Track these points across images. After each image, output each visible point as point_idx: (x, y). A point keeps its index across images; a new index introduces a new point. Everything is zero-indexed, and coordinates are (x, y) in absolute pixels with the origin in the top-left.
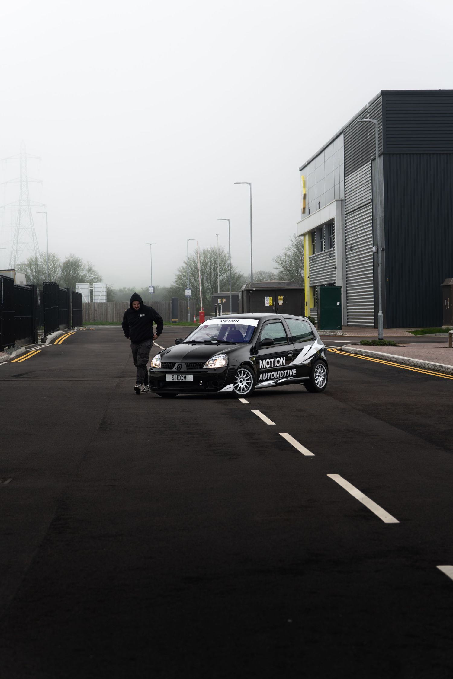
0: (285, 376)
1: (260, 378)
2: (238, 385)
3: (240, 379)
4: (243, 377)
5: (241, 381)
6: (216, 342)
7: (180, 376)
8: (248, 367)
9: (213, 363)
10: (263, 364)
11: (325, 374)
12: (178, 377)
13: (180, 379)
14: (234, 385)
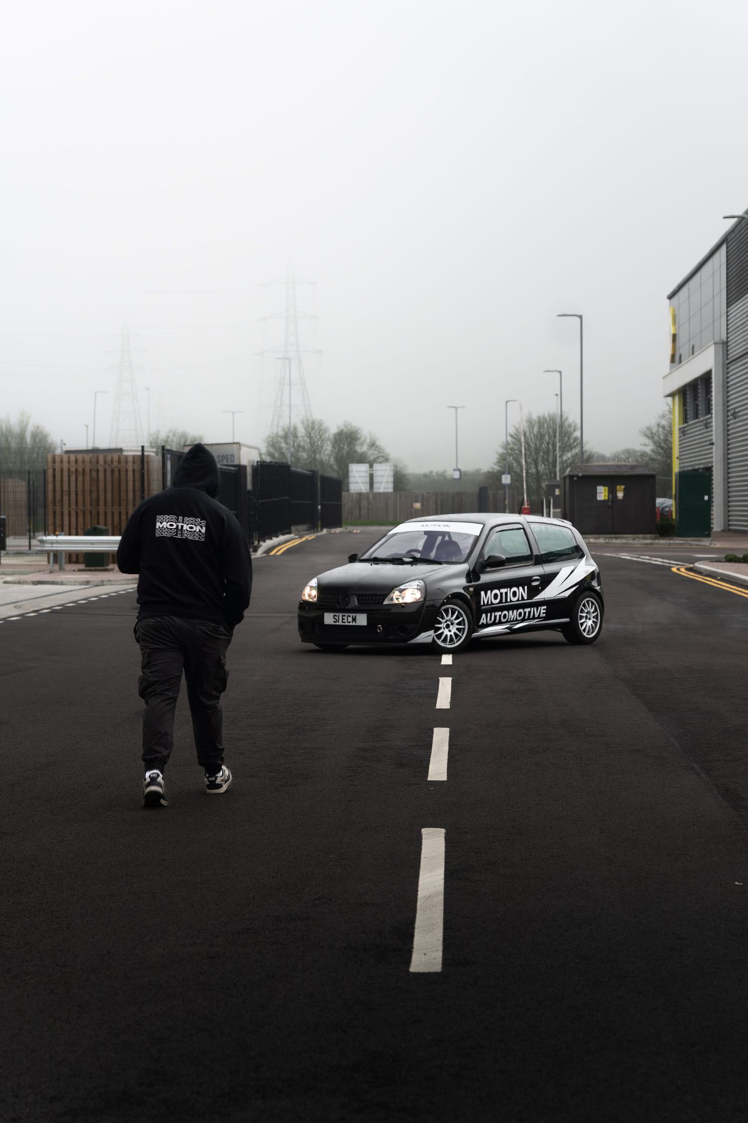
0: (526, 618)
1: (482, 621)
2: (442, 633)
3: (446, 622)
4: (452, 619)
5: (448, 626)
6: (411, 560)
7: (347, 616)
8: (459, 602)
9: (400, 596)
10: (486, 598)
11: (597, 615)
12: (344, 617)
13: (346, 620)
14: (435, 632)
